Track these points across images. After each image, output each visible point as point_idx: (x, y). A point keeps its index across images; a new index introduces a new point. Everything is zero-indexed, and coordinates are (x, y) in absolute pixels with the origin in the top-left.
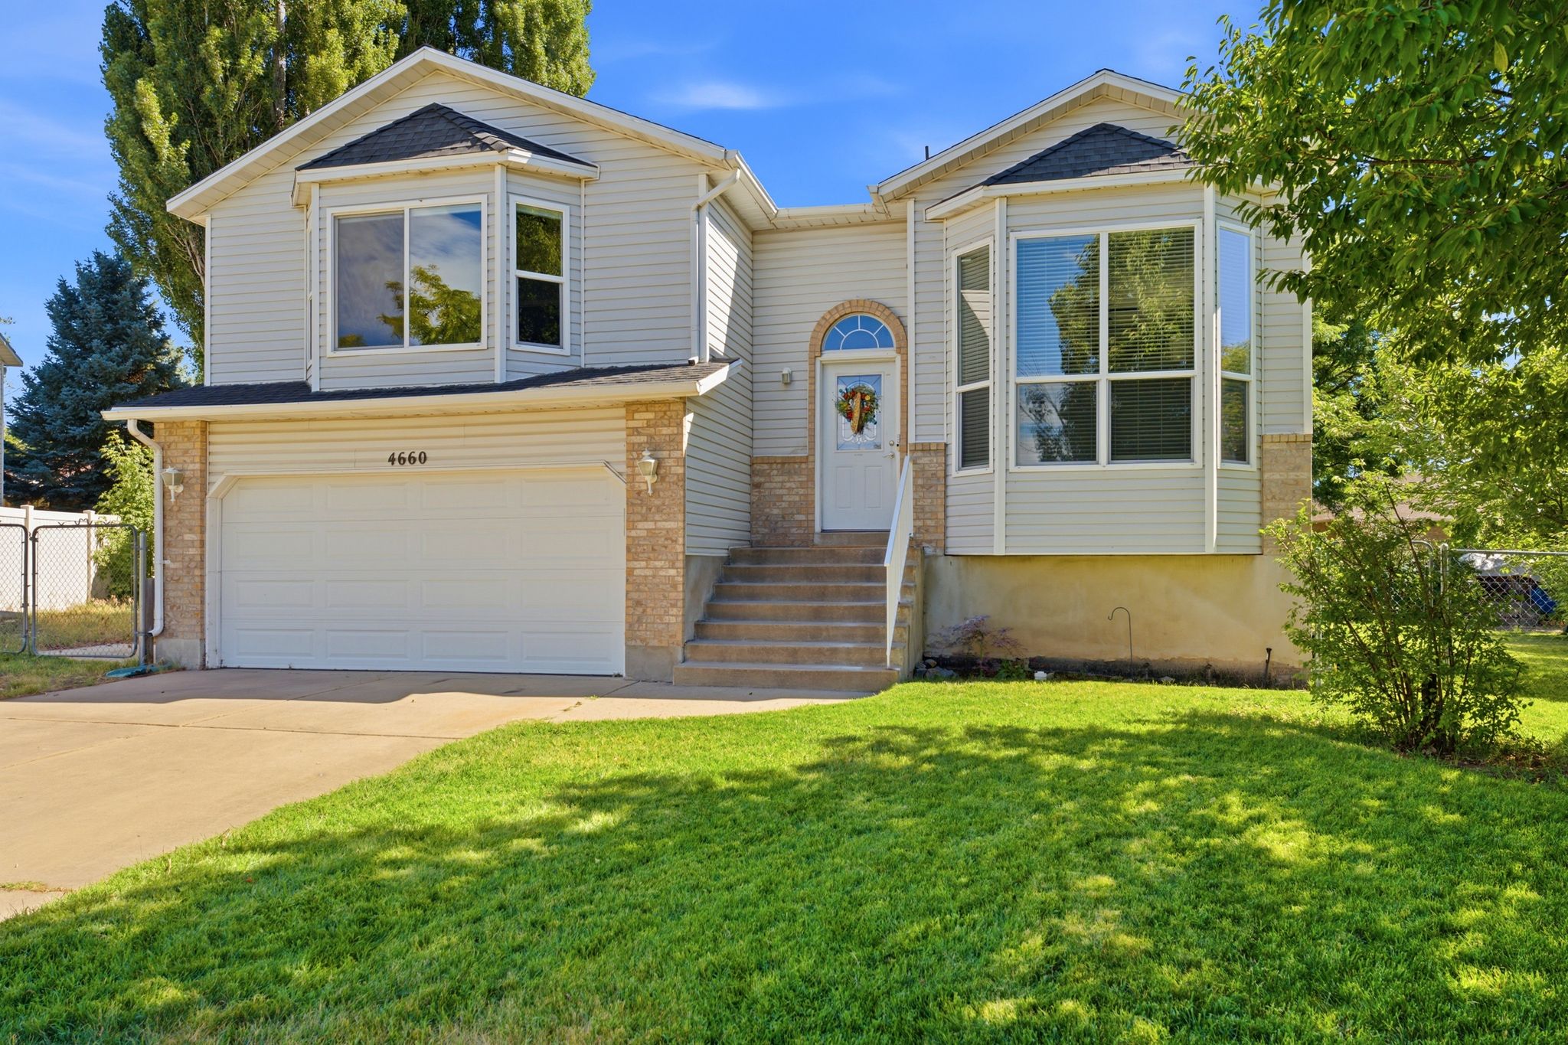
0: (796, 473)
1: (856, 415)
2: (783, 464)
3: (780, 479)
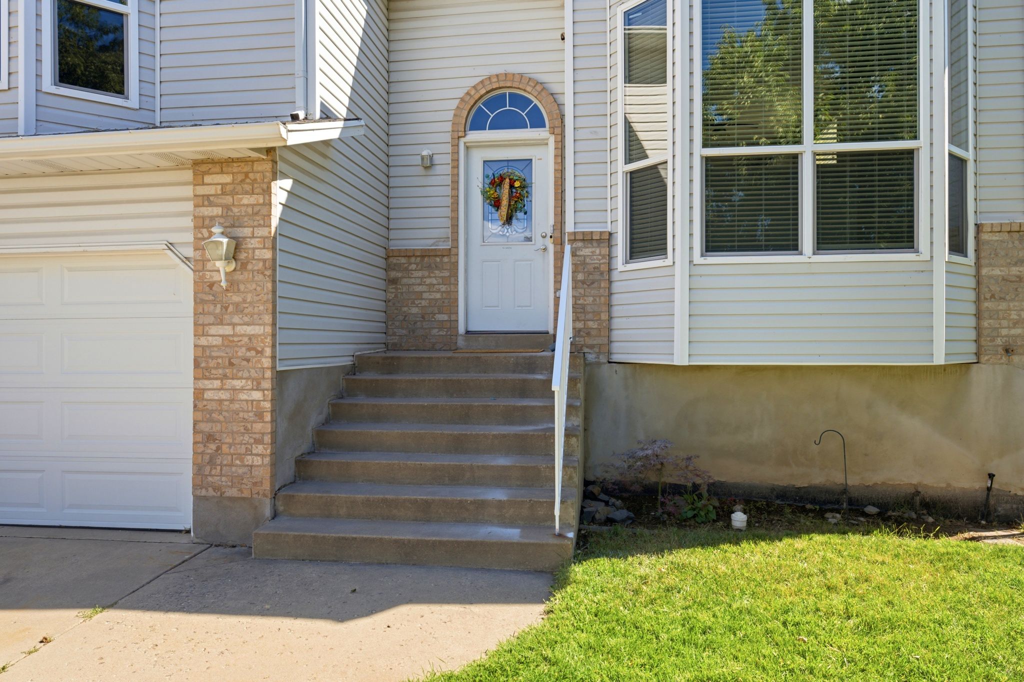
0: (437, 268)
1: (505, 202)
2: (423, 257)
3: (420, 274)
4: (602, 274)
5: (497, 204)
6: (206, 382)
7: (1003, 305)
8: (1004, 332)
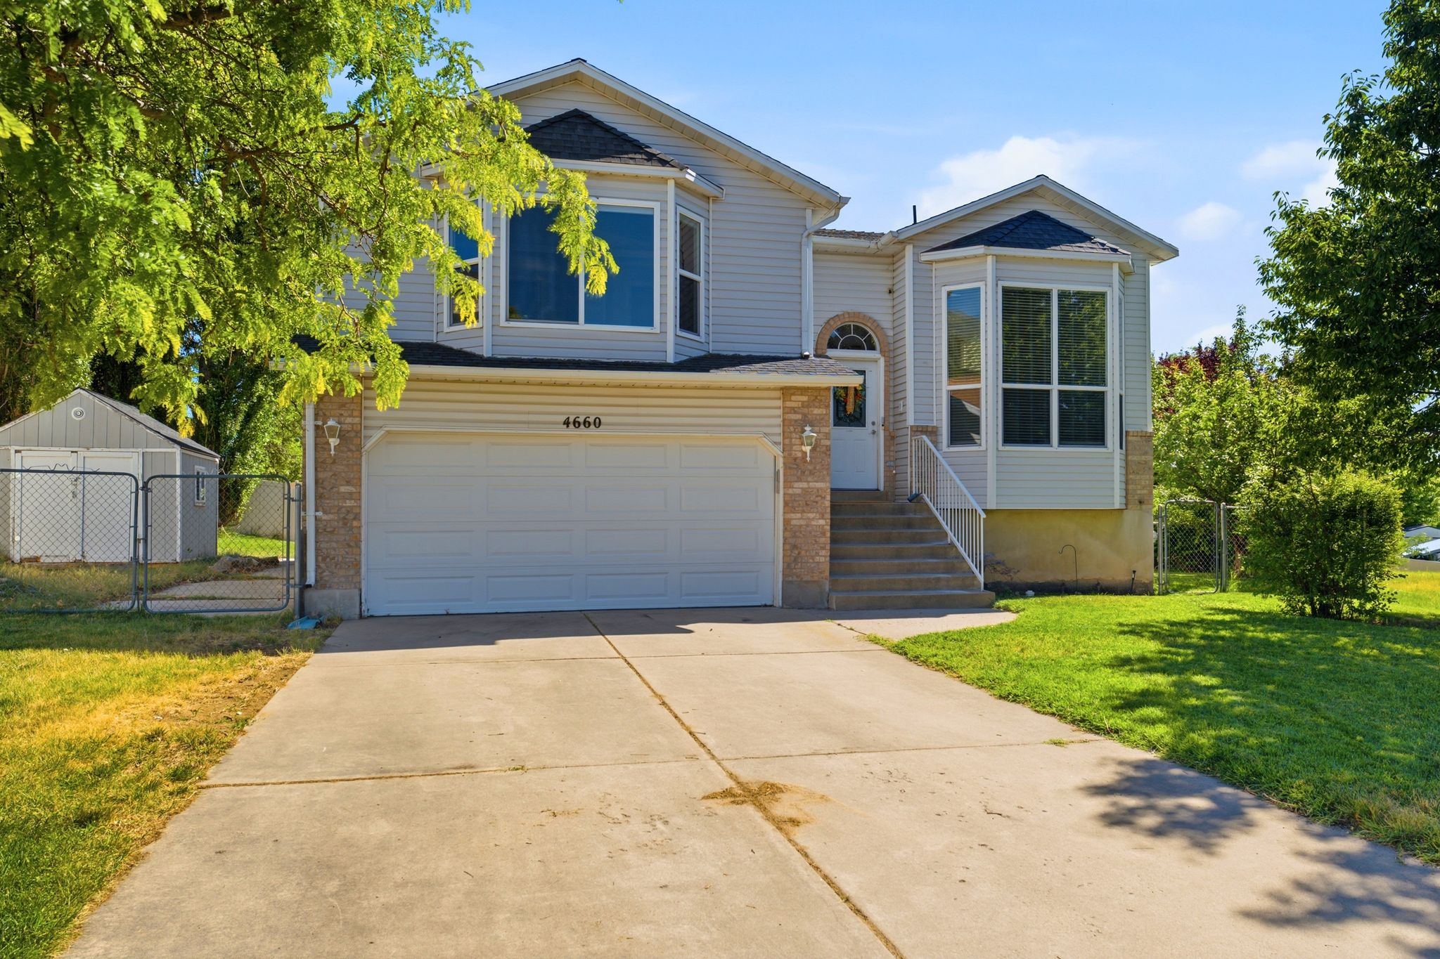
4: (932, 453)
6: (792, 515)
7: (1138, 477)
8: (1139, 492)
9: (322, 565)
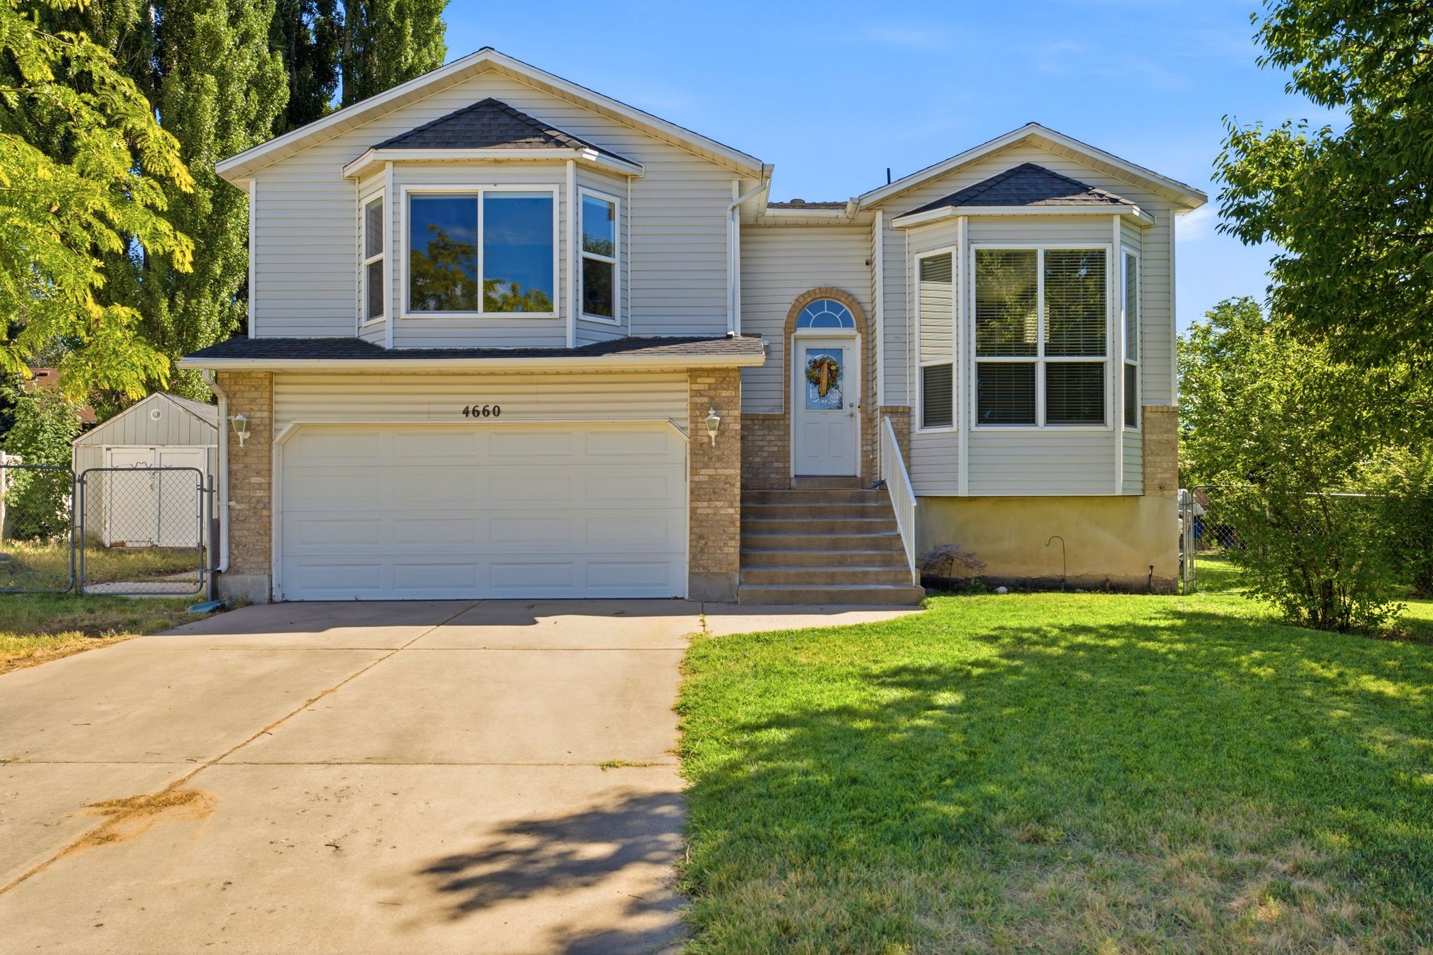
0: (775, 428)
1: (824, 381)
2: (764, 420)
3: (762, 433)
4: (904, 435)
5: (817, 382)
6: (698, 503)
7: (1158, 459)
8: (1159, 476)
9: (235, 552)
